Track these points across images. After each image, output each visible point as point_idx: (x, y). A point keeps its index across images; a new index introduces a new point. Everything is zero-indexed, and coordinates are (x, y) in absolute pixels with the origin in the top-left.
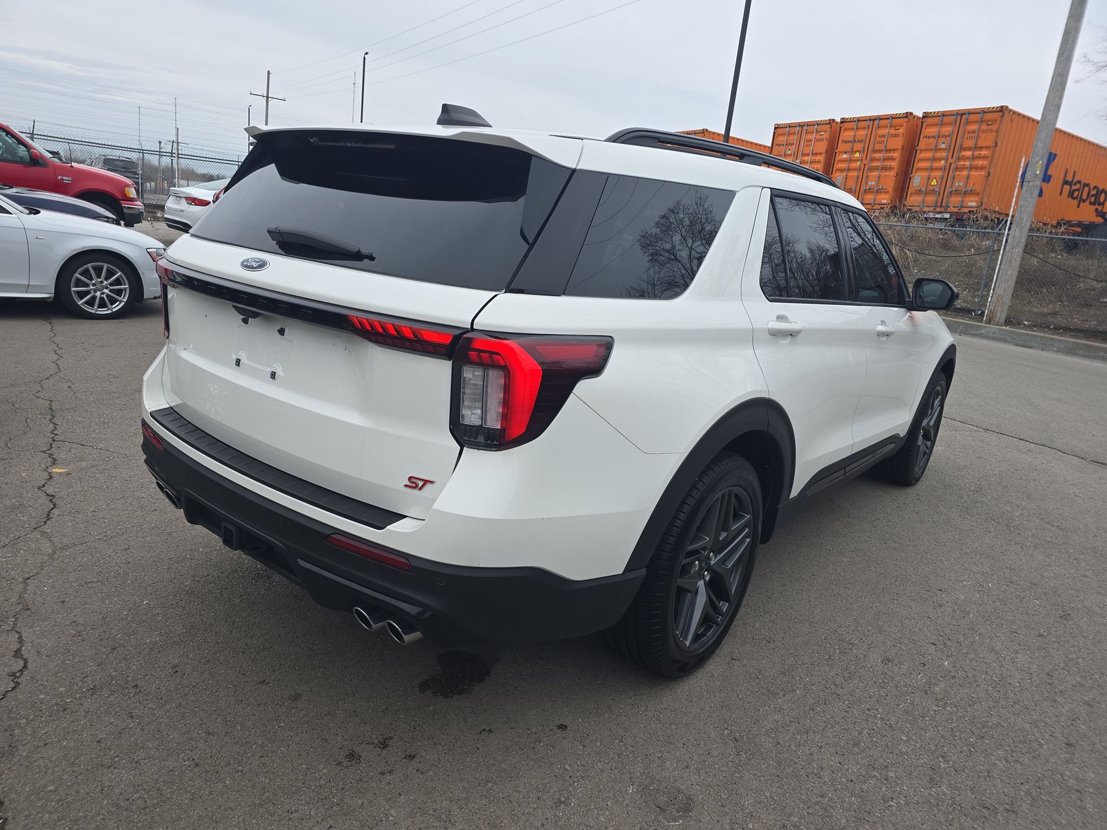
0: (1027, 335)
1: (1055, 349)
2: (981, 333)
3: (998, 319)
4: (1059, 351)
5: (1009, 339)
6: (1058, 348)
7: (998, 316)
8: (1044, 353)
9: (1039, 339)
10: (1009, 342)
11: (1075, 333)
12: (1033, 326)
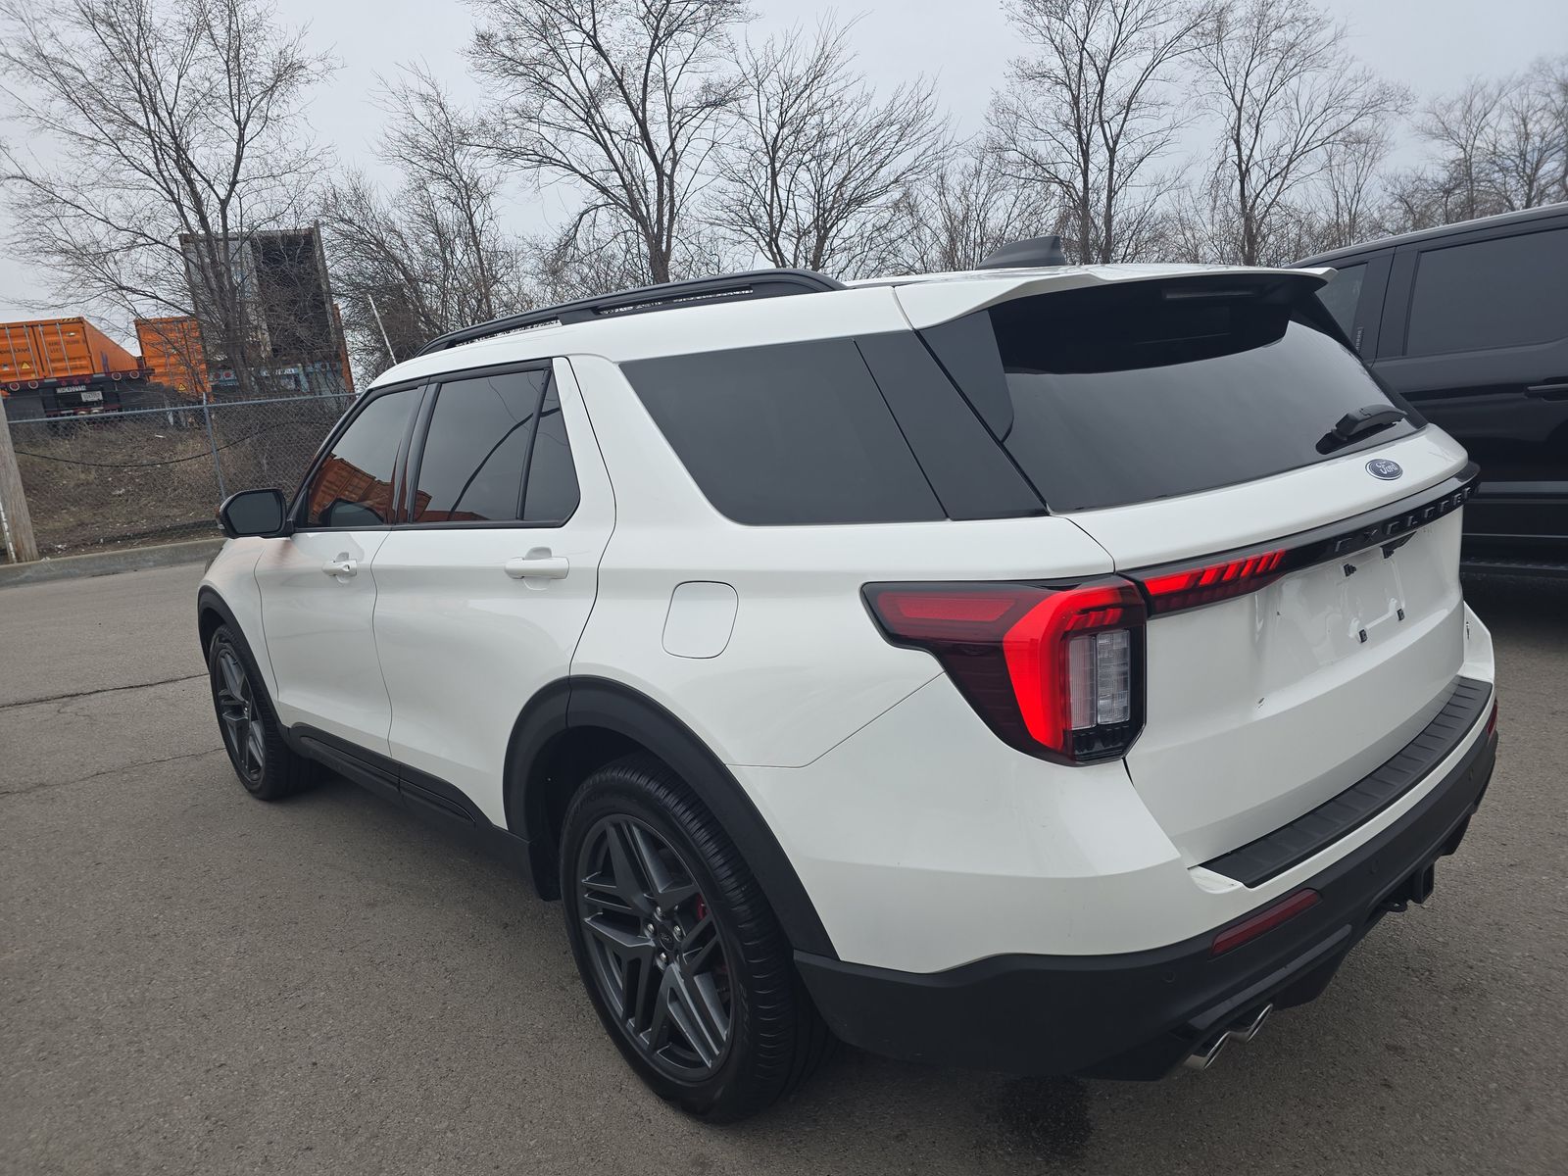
0: (101, 558)
1: (151, 564)
2: (27, 577)
3: (28, 551)
4: (157, 564)
5: (78, 571)
6: (154, 561)
7: (27, 546)
8: (141, 574)
9: (122, 559)
10: (79, 576)
11: (140, 540)
12: (74, 548)
